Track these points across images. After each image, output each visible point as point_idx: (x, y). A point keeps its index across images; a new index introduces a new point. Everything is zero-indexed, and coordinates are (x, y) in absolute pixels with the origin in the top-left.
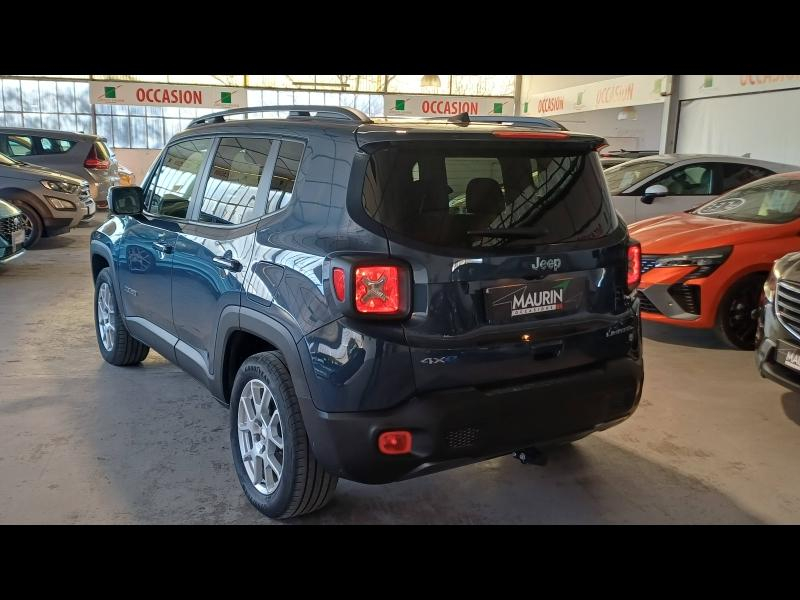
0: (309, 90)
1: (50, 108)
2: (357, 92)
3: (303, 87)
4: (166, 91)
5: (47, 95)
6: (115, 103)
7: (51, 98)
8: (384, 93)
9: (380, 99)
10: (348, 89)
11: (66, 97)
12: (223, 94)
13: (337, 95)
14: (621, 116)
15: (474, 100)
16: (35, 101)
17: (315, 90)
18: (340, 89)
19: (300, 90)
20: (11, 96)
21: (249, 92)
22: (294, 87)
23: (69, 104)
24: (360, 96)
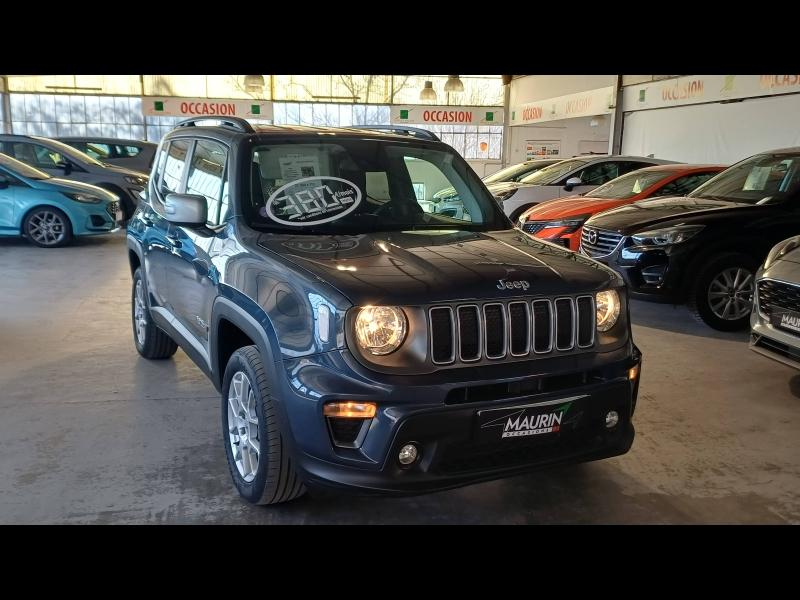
0: (326, 103)
1: (107, 120)
2: (367, 104)
3: (320, 100)
4: (205, 105)
5: (105, 108)
6: (162, 115)
7: (108, 111)
8: (391, 104)
9: (387, 110)
10: (358, 101)
11: (121, 111)
12: (254, 107)
13: (350, 106)
14: (594, 123)
15: (469, 110)
16: (95, 114)
17: (331, 103)
18: (352, 101)
19: (318, 102)
20: (76, 110)
21: (275, 104)
22: (313, 100)
23: (123, 117)
24: (369, 107)
